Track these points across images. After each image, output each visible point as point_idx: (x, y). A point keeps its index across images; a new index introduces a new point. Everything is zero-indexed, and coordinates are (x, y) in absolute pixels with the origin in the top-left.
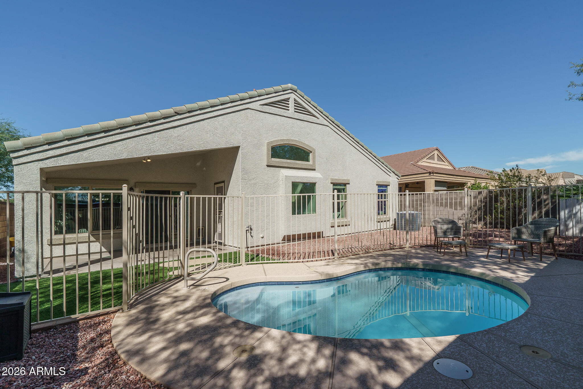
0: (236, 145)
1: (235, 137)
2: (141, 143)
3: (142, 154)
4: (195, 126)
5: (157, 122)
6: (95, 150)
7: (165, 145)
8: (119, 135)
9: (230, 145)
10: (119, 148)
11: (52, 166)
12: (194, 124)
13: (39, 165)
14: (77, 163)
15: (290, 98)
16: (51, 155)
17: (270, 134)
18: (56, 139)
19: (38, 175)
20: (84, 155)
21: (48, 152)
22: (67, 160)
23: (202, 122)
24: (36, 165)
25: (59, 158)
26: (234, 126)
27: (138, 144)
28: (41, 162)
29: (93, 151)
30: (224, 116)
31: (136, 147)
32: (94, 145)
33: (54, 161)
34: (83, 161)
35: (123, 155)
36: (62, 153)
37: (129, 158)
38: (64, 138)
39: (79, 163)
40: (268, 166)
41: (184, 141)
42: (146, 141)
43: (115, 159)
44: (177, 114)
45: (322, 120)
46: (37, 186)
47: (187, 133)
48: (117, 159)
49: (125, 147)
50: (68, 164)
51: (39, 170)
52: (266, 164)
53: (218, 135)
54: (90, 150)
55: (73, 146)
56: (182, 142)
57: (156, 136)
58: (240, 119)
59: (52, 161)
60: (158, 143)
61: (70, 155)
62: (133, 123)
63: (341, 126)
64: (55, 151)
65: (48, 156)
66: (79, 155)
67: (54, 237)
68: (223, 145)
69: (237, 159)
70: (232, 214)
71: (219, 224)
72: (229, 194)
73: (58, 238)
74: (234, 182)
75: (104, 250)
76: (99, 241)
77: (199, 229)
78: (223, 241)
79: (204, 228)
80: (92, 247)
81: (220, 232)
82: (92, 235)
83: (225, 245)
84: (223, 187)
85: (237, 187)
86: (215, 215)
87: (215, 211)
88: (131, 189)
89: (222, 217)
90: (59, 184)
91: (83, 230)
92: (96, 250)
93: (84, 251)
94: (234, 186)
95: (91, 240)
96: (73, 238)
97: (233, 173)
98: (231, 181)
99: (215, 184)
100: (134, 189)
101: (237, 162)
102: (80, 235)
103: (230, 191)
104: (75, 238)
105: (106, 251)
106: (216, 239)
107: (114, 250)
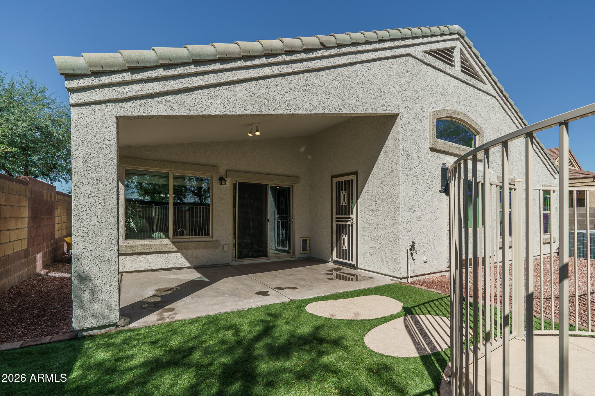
0: (395, 112)
1: (394, 98)
2: (272, 90)
3: (274, 110)
4: (344, 73)
5: (295, 56)
6: (205, 94)
7: (306, 98)
8: (241, 71)
9: (388, 110)
10: (241, 95)
11: (137, 114)
12: (342, 68)
13: (115, 109)
14: (177, 114)
15: (455, 47)
16: (136, 94)
17: (434, 100)
18: (145, 62)
19: (113, 129)
20: (189, 100)
21: (130, 87)
22: (162, 106)
23: (352, 68)
24: (109, 109)
25: (148, 101)
26: (393, 80)
27: (267, 90)
28: (118, 105)
29: (202, 95)
30: (380, 62)
31: (265, 96)
32: (204, 84)
33: (140, 105)
34: (186, 111)
35: (247, 108)
36: (155, 91)
37: (255, 113)
38: (158, 62)
39: (181, 114)
40: (432, 150)
41: (331, 95)
42: (280, 88)
43: (236, 114)
44: (324, 46)
45: (488, 88)
46: (112, 150)
47: (334, 82)
48: (238, 113)
49: (250, 94)
50: (162, 114)
51: (114, 120)
52: (428, 146)
53: (373, 92)
54: (198, 92)
55: (172, 81)
56: (327, 97)
57: (293, 81)
58: (399, 71)
59: (137, 105)
60: (296, 93)
61: (165, 97)
62: (263, 52)
63: (510, 100)
64: (141, 86)
65: (130, 94)
66: (181, 99)
67: (122, 242)
68: (379, 109)
69: (391, 135)
70: (376, 222)
71: (343, 236)
72: (367, 191)
73: (129, 244)
74: (383, 172)
75: (188, 265)
76: (181, 251)
77: (303, 240)
78: (354, 262)
79: (309, 239)
80: (173, 259)
81: (344, 248)
82: (173, 242)
83: (358, 268)
84: (352, 180)
85: (390, 179)
86: (333, 223)
87: (334, 216)
88: (222, 179)
89: (352, 225)
90: (131, 165)
91: (159, 235)
92: (178, 264)
93: (163, 264)
94: (383, 179)
95: (171, 250)
96: (148, 245)
97: (379, 158)
98: (373, 171)
99: (333, 177)
100: (226, 179)
101: (389, 140)
102: (158, 242)
103: (370, 186)
104: (151, 246)
105: (191, 266)
106: (334, 258)
107: (200, 265)
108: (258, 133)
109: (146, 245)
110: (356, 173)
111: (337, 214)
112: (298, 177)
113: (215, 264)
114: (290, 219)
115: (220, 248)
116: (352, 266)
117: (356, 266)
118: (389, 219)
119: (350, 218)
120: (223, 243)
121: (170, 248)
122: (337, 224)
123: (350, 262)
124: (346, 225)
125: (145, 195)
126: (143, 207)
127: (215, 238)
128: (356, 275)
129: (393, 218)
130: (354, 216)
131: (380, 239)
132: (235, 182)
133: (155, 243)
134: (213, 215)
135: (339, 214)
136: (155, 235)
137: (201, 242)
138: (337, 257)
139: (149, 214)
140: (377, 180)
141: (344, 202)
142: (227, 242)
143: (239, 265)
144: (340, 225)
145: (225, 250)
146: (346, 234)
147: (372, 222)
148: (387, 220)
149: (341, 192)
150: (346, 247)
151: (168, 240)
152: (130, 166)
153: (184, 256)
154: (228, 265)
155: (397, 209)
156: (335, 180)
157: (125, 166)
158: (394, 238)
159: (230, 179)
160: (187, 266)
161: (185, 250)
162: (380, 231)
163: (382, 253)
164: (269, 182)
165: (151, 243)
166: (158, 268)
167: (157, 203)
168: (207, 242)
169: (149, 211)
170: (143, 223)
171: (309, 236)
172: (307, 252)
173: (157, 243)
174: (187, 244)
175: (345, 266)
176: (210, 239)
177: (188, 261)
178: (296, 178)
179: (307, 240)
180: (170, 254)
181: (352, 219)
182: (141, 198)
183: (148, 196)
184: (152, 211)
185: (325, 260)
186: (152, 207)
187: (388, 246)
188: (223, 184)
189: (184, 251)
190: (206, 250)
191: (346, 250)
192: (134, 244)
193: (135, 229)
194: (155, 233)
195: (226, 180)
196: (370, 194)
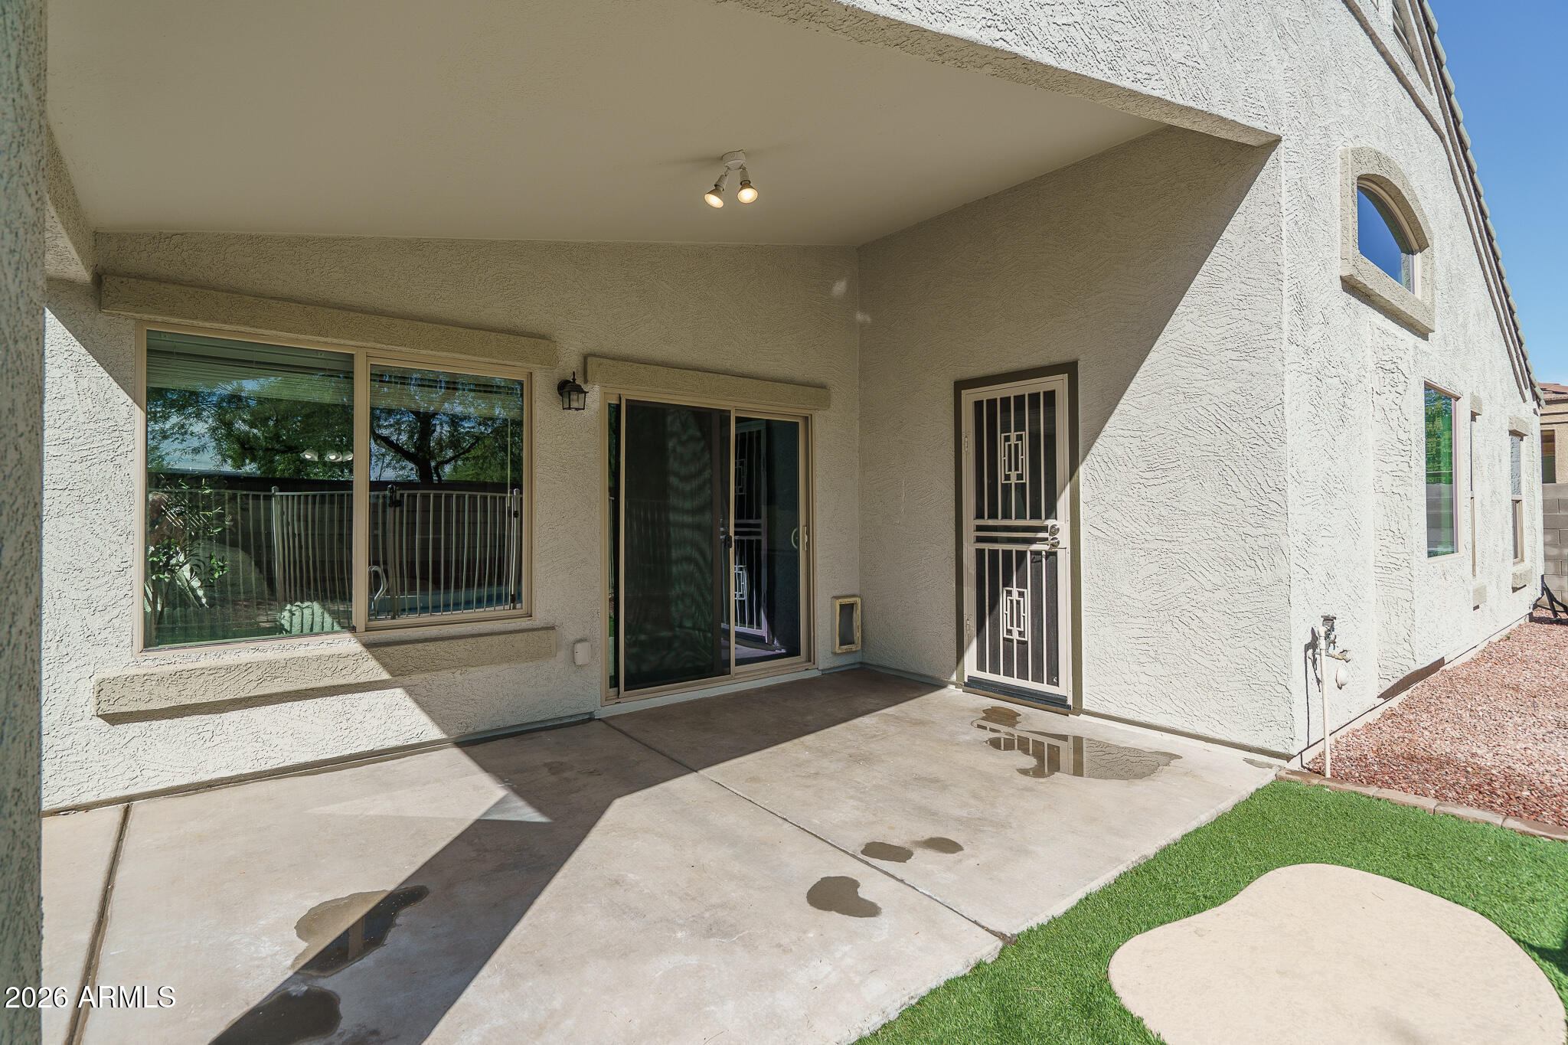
0: (1272, 128)
26: (1266, 7)
40: (1346, 285)
45: (1435, 104)
52: (1338, 269)
69: (1237, 220)
70: (1167, 545)
71: (1009, 593)
72: (1121, 432)
73: (166, 668)
74: (1197, 362)
75: (434, 733)
76: (407, 680)
77: (842, 606)
78: (1064, 689)
79: (858, 600)
80: (369, 715)
81: (1015, 636)
82: (369, 646)
83: (1078, 710)
84: (1050, 396)
85: (1232, 385)
86: (965, 544)
87: (970, 522)
88: (568, 389)
89: (1052, 555)
90: (178, 316)
91: (307, 612)
92: (390, 734)
93: (324, 742)
94: (1197, 384)
95: (363, 679)
96: (259, 665)
97: (1180, 309)
98: (1152, 356)
99: (960, 385)
100: (585, 388)
101: (1228, 241)
102: (302, 648)
103: (1134, 413)
104: (272, 669)
105: (444, 736)
106: (970, 666)
107: (482, 728)
108: (747, 195)
109: (248, 667)
110: (1070, 369)
111: (980, 515)
112: (823, 387)
113: (542, 718)
114: (797, 534)
115: (562, 655)
116: (1057, 704)
117: (1070, 702)
118: (1231, 533)
119: (1044, 529)
120: (570, 633)
121: (358, 672)
122: (980, 553)
123: (1044, 687)
124: (1021, 555)
125: (244, 461)
126: (233, 498)
127: (540, 617)
128: (1071, 740)
129: (1248, 529)
130: (1062, 522)
131: (1187, 607)
132: (617, 402)
133: (287, 655)
134: (536, 529)
135: (993, 515)
136: (286, 614)
137: (489, 638)
138: (981, 666)
139: (257, 522)
140: (1173, 391)
141: (1013, 472)
142: (587, 632)
143: (630, 715)
144: (994, 554)
145: (579, 662)
146: (1022, 584)
147: (1146, 545)
148: (1219, 538)
149: (1000, 437)
150: (1021, 634)
151: (348, 635)
152: (176, 320)
153: (416, 701)
154: (590, 718)
155: (1275, 496)
156: (969, 397)
157: (146, 317)
158: (1259, 605)
159: (597, 388)
160: (428, 739)
161: (422, 676)
162: (1186, 576)
163: (1196, 657)
164: (733, 404)
165: (270, 655)
166: (302, 760)
167: (285, 484)
168: (511, 637)
169: (257, 508)
170: (235, 571)
171: (857, 592)
172: (853, 647)
173: (301, 652)
174: (431, 646)
175: (1021, 701)
176: (524, 623)
177: (433, 719)
178: (819, 390)
179: (851, 606)
180: (357, 695)
181: (1054, 531)
182: (228, 468)
183: (253, 460)
184: (268, 509)
185: (932, 678)
186: (268, 498)
187: (1228, 634)
188: (574, 405)
189: (417, 678)
190: (506, 666)
191: (1026, 643)
192: (190, 666)
193: (200, 593)
194: (288, 607)
195: (586, 393)
196: (1137, 442)
